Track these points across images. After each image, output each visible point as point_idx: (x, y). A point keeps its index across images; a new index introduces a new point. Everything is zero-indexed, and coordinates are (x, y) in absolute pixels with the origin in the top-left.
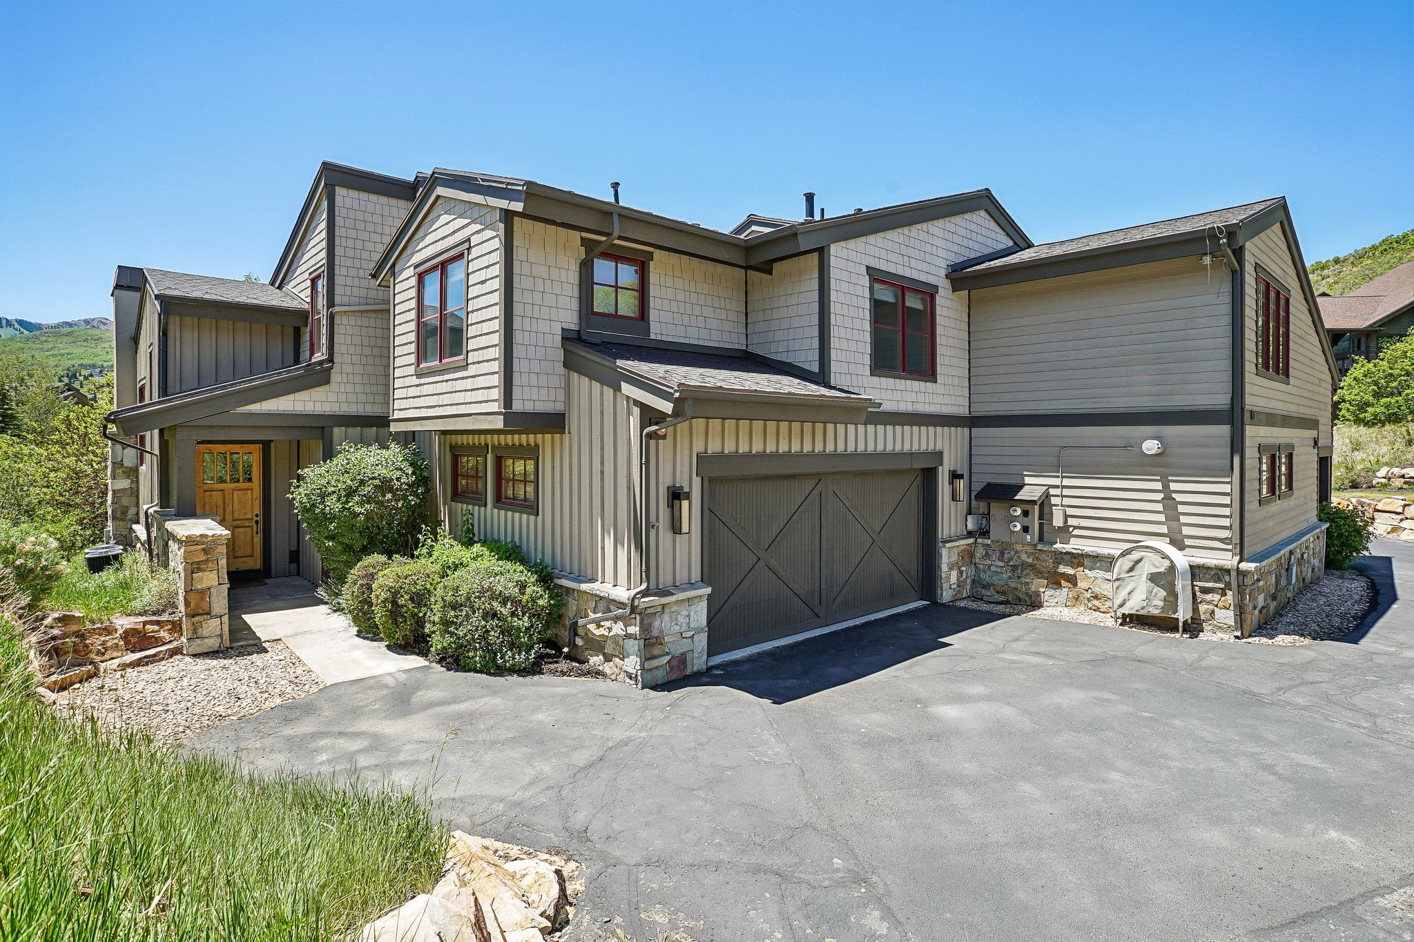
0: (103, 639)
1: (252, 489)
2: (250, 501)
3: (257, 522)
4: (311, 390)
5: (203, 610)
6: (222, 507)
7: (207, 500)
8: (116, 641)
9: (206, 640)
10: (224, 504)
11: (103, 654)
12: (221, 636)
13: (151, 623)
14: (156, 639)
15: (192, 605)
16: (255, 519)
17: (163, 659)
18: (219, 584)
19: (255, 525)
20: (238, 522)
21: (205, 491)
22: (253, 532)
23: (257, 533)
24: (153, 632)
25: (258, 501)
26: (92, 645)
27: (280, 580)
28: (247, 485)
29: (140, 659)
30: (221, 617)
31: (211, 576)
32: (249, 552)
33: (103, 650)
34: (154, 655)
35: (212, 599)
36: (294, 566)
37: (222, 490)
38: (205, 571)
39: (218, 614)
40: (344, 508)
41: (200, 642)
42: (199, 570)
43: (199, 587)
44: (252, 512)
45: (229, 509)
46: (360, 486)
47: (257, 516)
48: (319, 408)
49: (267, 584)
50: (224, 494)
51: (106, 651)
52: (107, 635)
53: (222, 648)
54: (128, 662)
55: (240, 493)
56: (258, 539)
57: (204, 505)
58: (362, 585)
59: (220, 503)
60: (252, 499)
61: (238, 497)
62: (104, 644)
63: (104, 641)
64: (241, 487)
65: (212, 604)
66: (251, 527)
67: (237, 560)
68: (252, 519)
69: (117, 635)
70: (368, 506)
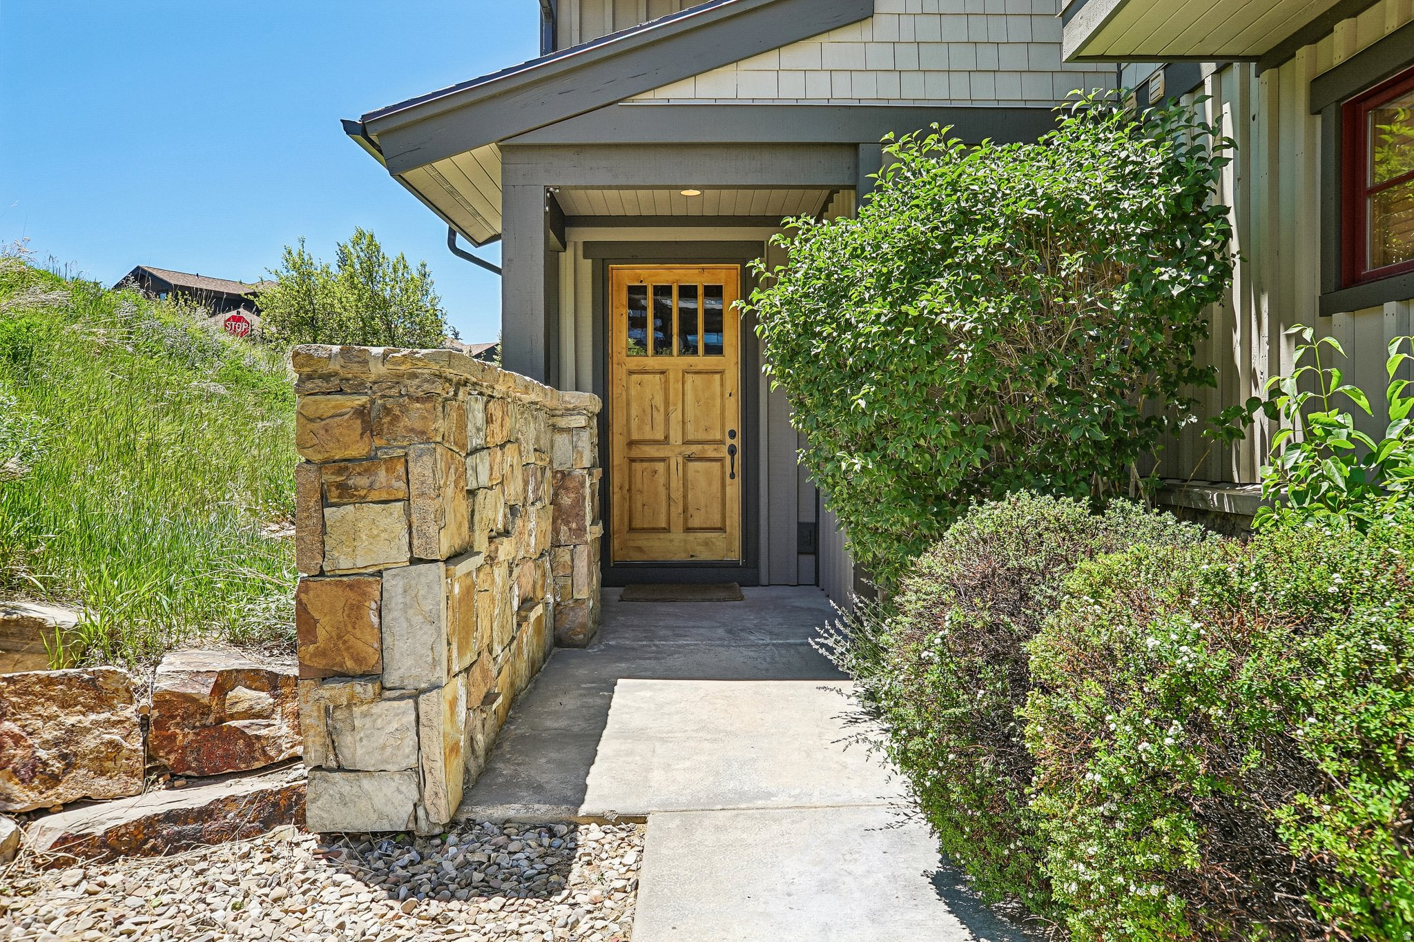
0: (72, 720)
1: (722, 372)
2: (718, 401)
3: (732, 451)
4: (823, 38)
5: (358, 660)
6: (662, 409)
7: (633, 392)
8: (115, 735)
9: (366, 783)
10: (667, 403)
11: (55, 779)
12: (419, 773)
13: (254, 678)
14: (251, 741)
15: (321, 633)
16: (729, 441)
17: (231, 833)
18: (414, 561)
19: (728, 458)
20: (695, 449)
21: (631, 373)
22: (723, 473)
23: (732, 476)
24: (249, 714)
25: (733, 399)
26: (17, 740)
27: (774, 592)
28: (712, 361)
29: (150, 824)
30: (416, 695)
31: (384, 522)
32: (716, 520)
33: (57, 766)
34: (204, 814)
35: (387, 618)
36: (808, 560)
37: (663, 373)
38: (363, 500)
39: (411, 685)
40: (900, 321)
41: (346, 789)
42: (347, 494)
43: (345, 563)
44: (723, 426)
45: (676, 417)
46: (958, 230)
47: (732, 434)
48: (846, 91)
49: (742, 598)
50: (667, 381)
51: (69, 767)
52: (92, 709)
53: (423, 824)
54: (99, 831)
55: (697, 378)
56: (734, 490)
57: (628, 404)
58: (964, 633)
59: (659, 401)
60: (722, 395)
61: (695, 389)
62: (68, 743)
63: (72, 730)
64: (700, 367)
65: (388, 640)
66: (721, 460)
67: (691, 536)
68: (722, 442)
69: (129, 712)
70: (987, 306)
